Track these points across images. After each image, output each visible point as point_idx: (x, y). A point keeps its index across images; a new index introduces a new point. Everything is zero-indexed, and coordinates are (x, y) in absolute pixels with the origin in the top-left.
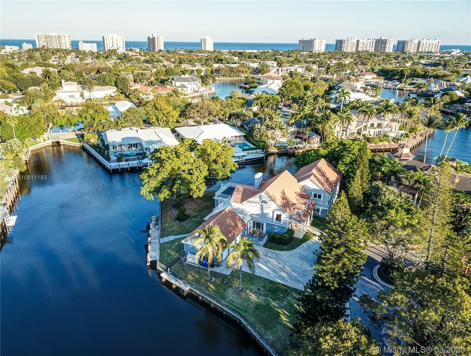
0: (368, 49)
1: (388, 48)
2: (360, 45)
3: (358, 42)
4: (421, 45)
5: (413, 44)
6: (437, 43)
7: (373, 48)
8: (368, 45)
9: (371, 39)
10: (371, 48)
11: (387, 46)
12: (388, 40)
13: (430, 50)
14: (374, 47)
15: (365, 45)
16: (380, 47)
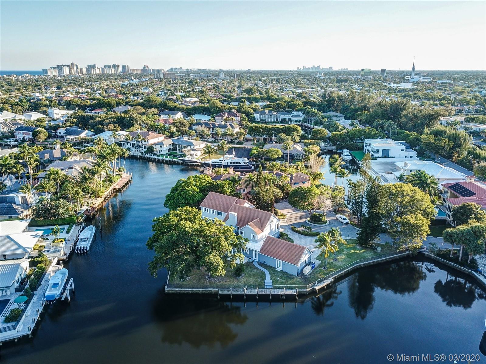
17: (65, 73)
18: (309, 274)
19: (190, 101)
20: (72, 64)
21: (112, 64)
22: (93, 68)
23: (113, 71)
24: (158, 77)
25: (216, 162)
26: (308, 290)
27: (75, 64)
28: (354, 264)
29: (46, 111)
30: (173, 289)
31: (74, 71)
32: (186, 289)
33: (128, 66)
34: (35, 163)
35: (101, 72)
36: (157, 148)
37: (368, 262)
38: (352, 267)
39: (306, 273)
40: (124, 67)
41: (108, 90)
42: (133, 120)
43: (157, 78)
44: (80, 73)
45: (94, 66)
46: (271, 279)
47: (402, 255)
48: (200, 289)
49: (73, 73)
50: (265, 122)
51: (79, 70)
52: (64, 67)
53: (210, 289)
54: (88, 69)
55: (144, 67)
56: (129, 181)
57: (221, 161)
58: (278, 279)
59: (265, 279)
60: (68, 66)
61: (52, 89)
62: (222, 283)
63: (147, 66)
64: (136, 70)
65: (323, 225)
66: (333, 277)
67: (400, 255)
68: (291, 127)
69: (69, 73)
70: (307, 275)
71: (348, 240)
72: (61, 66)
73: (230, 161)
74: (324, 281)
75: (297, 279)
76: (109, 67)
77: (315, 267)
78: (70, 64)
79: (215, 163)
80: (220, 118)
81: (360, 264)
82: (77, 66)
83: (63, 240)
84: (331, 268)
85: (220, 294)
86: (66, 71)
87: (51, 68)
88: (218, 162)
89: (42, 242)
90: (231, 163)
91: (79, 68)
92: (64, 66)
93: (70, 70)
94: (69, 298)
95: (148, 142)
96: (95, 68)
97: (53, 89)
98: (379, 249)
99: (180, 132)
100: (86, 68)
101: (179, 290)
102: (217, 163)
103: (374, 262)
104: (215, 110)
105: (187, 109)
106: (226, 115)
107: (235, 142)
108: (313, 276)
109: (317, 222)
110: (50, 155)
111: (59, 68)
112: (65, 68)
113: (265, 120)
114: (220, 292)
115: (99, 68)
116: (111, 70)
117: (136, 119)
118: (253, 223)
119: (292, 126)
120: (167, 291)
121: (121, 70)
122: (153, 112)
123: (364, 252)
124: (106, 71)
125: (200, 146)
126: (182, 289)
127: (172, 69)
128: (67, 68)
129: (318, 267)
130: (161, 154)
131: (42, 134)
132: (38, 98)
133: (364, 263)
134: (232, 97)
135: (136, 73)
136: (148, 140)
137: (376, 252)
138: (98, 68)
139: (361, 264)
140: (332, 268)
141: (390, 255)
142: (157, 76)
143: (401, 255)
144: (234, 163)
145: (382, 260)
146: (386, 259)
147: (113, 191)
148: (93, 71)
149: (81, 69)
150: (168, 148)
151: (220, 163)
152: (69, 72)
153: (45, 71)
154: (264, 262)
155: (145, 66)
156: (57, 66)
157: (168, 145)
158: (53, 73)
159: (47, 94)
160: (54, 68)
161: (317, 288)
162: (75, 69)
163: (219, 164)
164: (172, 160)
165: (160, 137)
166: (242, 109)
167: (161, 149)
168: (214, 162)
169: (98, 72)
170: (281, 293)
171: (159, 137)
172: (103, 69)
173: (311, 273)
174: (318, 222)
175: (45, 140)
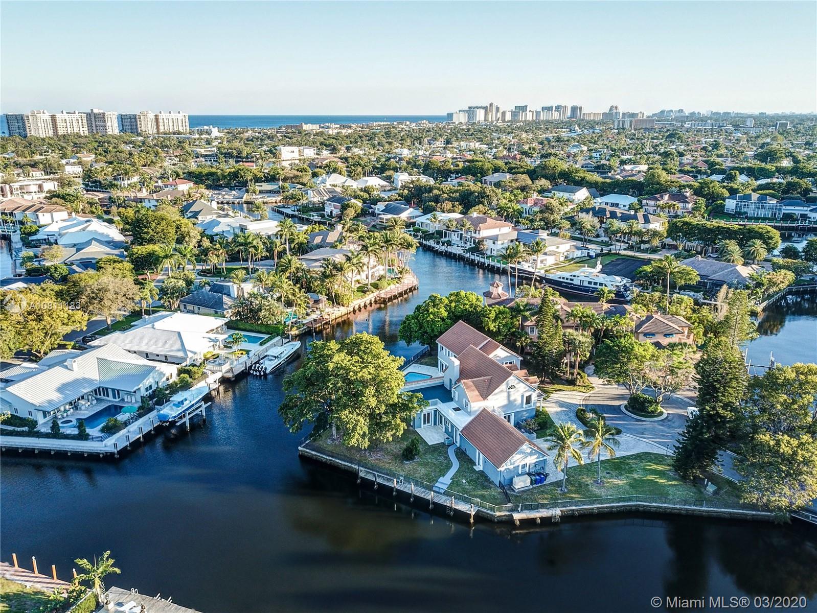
0: (76, 130)
1: (110, 127)
2: (60, 124)
3: (53, 118)
4: (161, 121)
5: (149, 120)
6: (184, 119)
7: (86, 129)
8: (74, 124)
9: (77, 112)
10: (81, 129)
11: (109, 124)
12: (107, 114)
13: (175, 129)
14: (85, 125)
15: (68, 124)
16: (96, 125)
17: (478, 120)
18: (523, 491)
19: (632, 170)
20: (491, 105)
21: (554, 105)
22: (523, 112)
23: (555, 116)
24: (621, 126)
25: (563, 278)
26: (498, 514)
27: (495, 104)
28: (630, 500)
29: (390, 176)
30: (308, 450)
31: (492, 117)
32: (324, 456)
33: (581, 108)
34: (282, 246)
35: (534, 119)
36: (488, 244)
37: (666, 505)
38: (621, 504)
39: (517, 487)
40: (574, 109)
41: (512, 147)
42: (483, 197)
43: (617, 129)
44: (500, 119)
45: (524, 108)
46: (451, 479)
47: (759, 515)
48: (340, 462)
49: (490, 120)
50: (744, 216)
51: (499, 115)
52: (478, 110)
53: (353, 466)
54: (515, 112)
55: (611, 109)
56: (411, 290)
57: (572, 278)
58: (464, 481)
59: (444, 476)
60: (485, 108)
61: (438, 143)
62: (377, 461)
63: (616, 108)
64: (592, 115)
65: (648, 419)
66: (561, 509)
67: (754, 513)
68: (757, 229)
69: (483, 119)
70: (517, 491)
71: (666, 456)
72: (474, 108)
73: (589, 279)
74: (541, 510)
75: (495, 492)
76: (549, 109)
77: (547, 482)
78: (488, 106)
79: (562, 280)
80: (652, 203)
81: (644, 503)
82: (498, 109)
83: (244, 353)
84: (575, 493)
85: (362, 478)
86: (480, 116)
87: (460, 111)
88: (567, 279)
89: (222, 349)
90: (590, 283)
91: (501, 111)
92: (478, 108)
93: (486, 114)
94: (188, 425)
95: (479, 234)
96: (526, 110)
97: (440, 143)
98: (711, 488)
99: (544, 221)
100: (512, 112)
101: (316, 455)
102: (565, 281)
103: (681, 509)
104: (652, 187)
105: (603, 183)
106: (666, 197)
107: (642, 248)
108: (527, 495)
109: (638, 410)
110: (322, 238)
111: (471, 111)
112: (480, 112)
113: (746, 213)
114: (362, 474)
115: (533, 112)
116: (552, 114)
117: (488, 196)
118: (473, 382)
119: (760, 228)
120: (301, 451)
121: (569, 113)
122: (541, 186)
123: (674, 485)
124: (543, 117)
125: (558, 248)
126: (318, 454)
127: (662, 112)
128: (482, 111)
129: (551, 484)
130: (493, 254)
131: (351, 209)
132: (400, 156)
133: (654, 504)
134: (717, 167)
135: (592, 118)
136: (479, 231)
137: (701, 492)
138: (530, 111)
139: (647, 504)
140: (579, 494)
141: (730, 507)
142: (618, 125)
143: (756, 515)
144: (595, 284)
145: (703, 511)
146: (715, 512)
147: (375, 301)
148: (522, 117)
149: (504, 113)
150: (506, 245)
151: (571, 280)
152: (485, 117)
153: (450, 116)
154: (466, 450)
155: (612, 107)
156: (469, 108)
157: (506, 241)
158: (461, 119)
159: (420, 151)
160: (464, 111)
161: (517, 516)
162: (494, 112)
163: (569, 281)
164: (499, 266)
165: (504, 226)
166: (706, 189)
167: (493, 247)
168: (560, 278)
169: (529, 117)
170: (448, 505)
171: (502, 227)
172: (538, 113)
173: (528, 490)
174: (642, 411)
175: (354, 217)
